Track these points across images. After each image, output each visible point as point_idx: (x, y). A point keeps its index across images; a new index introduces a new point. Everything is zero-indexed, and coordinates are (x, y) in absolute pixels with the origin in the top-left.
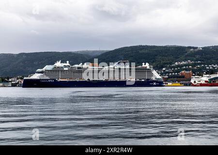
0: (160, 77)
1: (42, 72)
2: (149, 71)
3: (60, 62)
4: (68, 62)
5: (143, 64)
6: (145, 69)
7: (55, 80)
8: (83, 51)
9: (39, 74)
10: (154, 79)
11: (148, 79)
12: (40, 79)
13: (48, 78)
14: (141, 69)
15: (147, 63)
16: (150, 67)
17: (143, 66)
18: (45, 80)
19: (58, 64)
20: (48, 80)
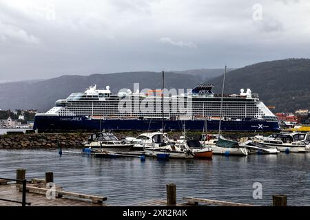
0: (272, 115)
1: (63, 105)
2: (251, 103)
3: (95, 87)
4: (108, 87)
5: (242, 90)
6: (244, 99)
7: (84, 118)
8: (197, 70)
9: (59, 108)
10: (259, 117)
11: (248, 118)
12: (60, 117)
13: (72, 114)
14: (235, 100)
15: (249, 90)
16: (253, 96)
17: (242, 94)
18: (68, 117)
19: (92, 91)
20: (72, 117)
